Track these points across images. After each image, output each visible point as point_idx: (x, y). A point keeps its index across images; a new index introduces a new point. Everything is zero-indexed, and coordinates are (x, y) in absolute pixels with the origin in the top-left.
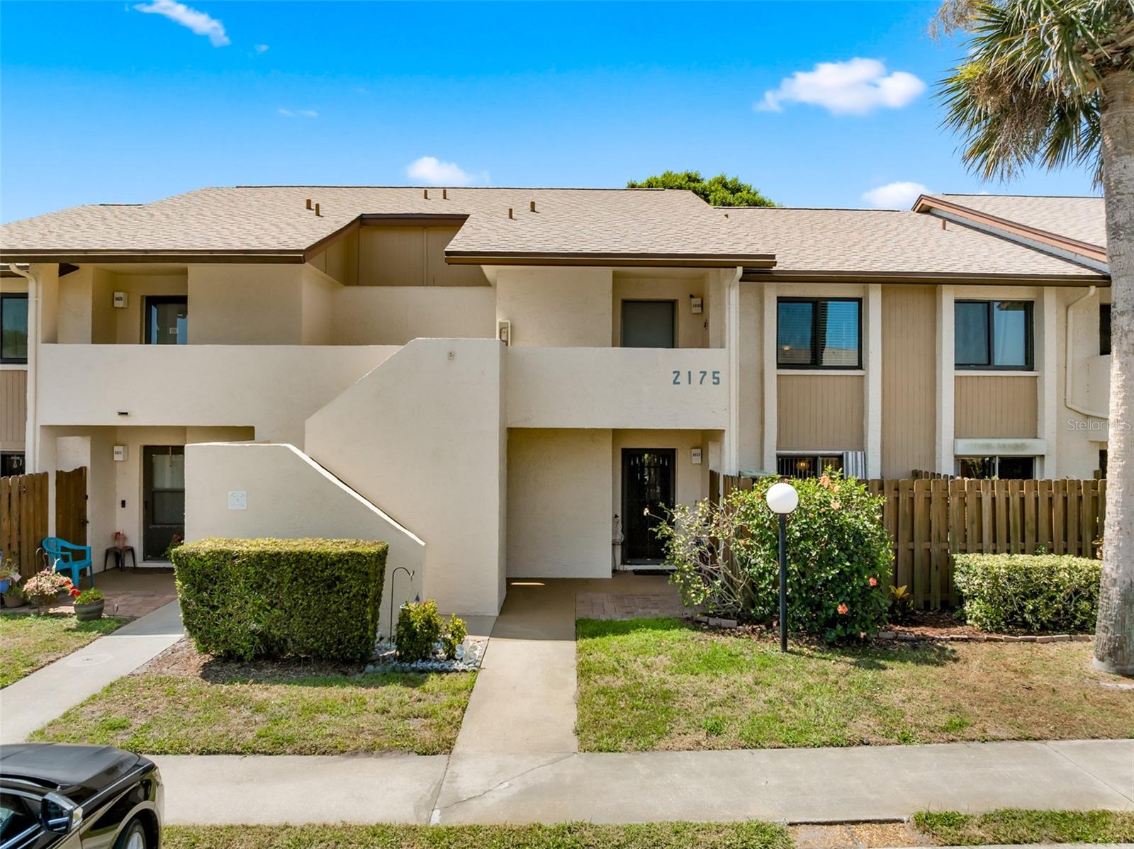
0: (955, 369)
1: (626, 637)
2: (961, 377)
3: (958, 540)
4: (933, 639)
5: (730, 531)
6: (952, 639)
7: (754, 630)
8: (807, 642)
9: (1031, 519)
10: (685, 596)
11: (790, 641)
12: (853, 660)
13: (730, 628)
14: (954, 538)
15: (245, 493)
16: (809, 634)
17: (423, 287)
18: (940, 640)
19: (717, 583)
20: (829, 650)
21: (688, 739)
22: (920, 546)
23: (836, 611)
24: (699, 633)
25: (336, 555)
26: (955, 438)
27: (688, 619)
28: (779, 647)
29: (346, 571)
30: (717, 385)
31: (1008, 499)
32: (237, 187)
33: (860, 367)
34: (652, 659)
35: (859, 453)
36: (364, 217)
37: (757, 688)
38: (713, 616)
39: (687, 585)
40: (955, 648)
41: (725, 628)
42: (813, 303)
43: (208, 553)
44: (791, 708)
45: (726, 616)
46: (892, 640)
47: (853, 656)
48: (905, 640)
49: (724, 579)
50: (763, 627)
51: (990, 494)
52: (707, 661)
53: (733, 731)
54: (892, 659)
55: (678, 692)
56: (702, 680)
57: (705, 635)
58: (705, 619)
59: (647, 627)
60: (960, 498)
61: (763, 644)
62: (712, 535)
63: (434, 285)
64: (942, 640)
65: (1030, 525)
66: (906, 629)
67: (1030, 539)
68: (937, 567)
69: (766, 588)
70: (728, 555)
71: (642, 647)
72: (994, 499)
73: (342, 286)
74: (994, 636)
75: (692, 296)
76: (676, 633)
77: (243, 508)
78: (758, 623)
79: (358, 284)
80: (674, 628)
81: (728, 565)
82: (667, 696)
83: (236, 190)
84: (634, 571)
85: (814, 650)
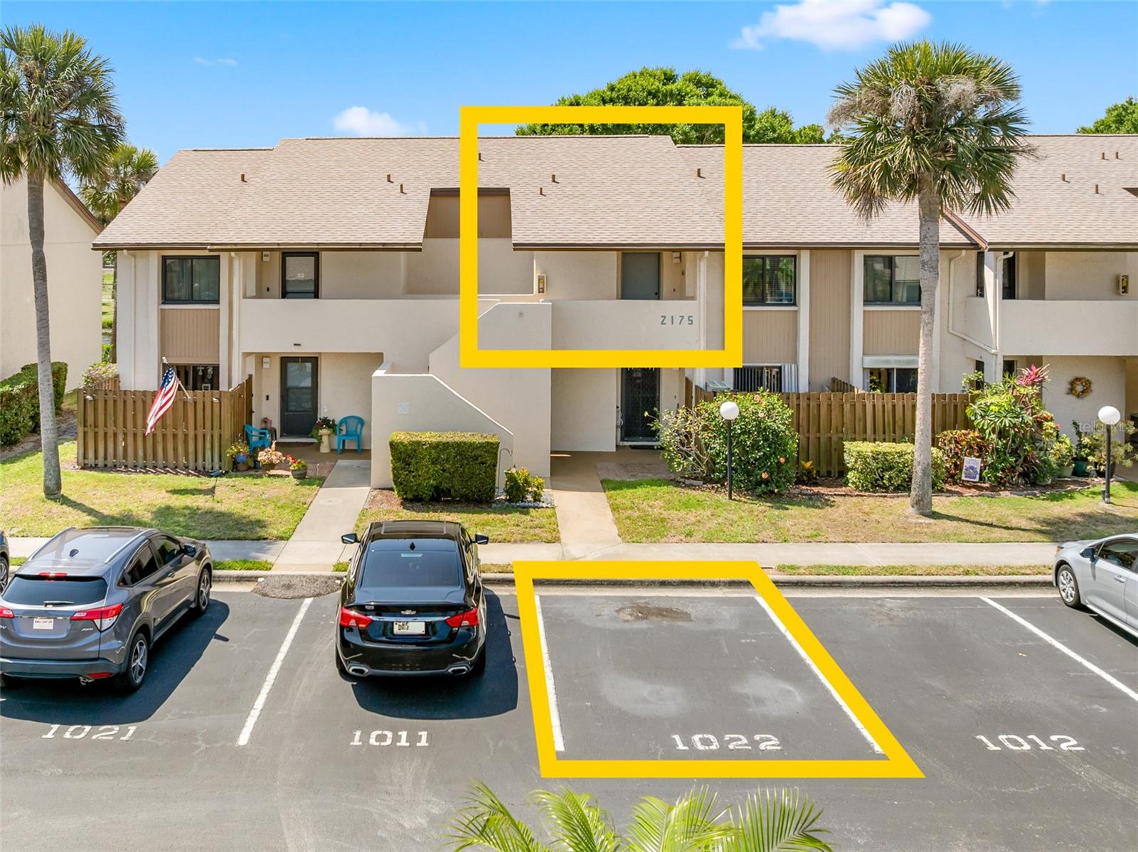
0: (864, 305)
1: (635, 490)
2: (869, 311)
3: (849, 431)
4: (823, 494)
5: (698, 427)
6: (835, 495)
7: (713, 487)
8: (745, 494)
9: (900, 419)
10: (671, 467)
11: (733, 494)
12: (770, 505)
13: (699, 486)
14: (847, 430)
15: (408, 404)
16: (747, 490)
18: (827, 495)
19: (691, 459)
20: (757, 499)
21: (675, 539)
22: (824, 436)
23: (761, 477)
24: (679, 489)
26: (864, 354)
27: (672, 480)
28: (727, 497)
30: (691, 325)
31: (884, 406)
33: (794, 304)
34: (653, 502)
35: (793, 366)
36: (433, 191)
37: (713, 517)
38: (688, 478)
39: (672, 460)
40: (835, 500)
41: (695, 486)
43: (409, 442)
44: (730, 527)
45: (696, 479)
46: (798, 494)
47: (771, 503)
48: (806, 495)
49: (694, 456)
50: (719, 485)
51: (871, 403)
52: (684, 504)
53: (698, 535)
54: (794, 505)
55: (669, 519)
56: (682, 513)
57: (683, 490)
58: (683, 480)
59: (647, 485)
60: (851, 405)
61: (718, 495)
62: (688, 430)
64: (828, 495)
65: (899, 423)
66: (809, 488)
67: (899, 432)
68: (835, 449)
69: (720, 463)
70: (697, 441)
71: (645, 496)
72: (874, 406)
74: (863, 493)
76: (665, 488)
77: (406, 413)
78: (716, 483)
80: (664, 485)
81: (697, 448)
82: (663, 520)
84: (630, 446)
85: (749, 499)
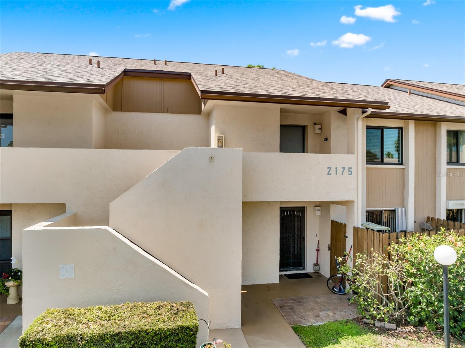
0: (447, 165)
2: (449, 169)
15: (73, 265)
17: (161, 114)
25: (168, 330)
26: (447, 200)
29: (177, 342)
30: (351, 176)
32: (38, 53)
33: (402, 164)
35: (403, 209)
36: (126, 70)
42: (381, 129)
43: (55, 338)
63: (168, 113)
73: (112, 111)
75: (315, 124)
77: (71, 277)
79: (122, 111)
83: (38, 54)
84: (285, 275)
